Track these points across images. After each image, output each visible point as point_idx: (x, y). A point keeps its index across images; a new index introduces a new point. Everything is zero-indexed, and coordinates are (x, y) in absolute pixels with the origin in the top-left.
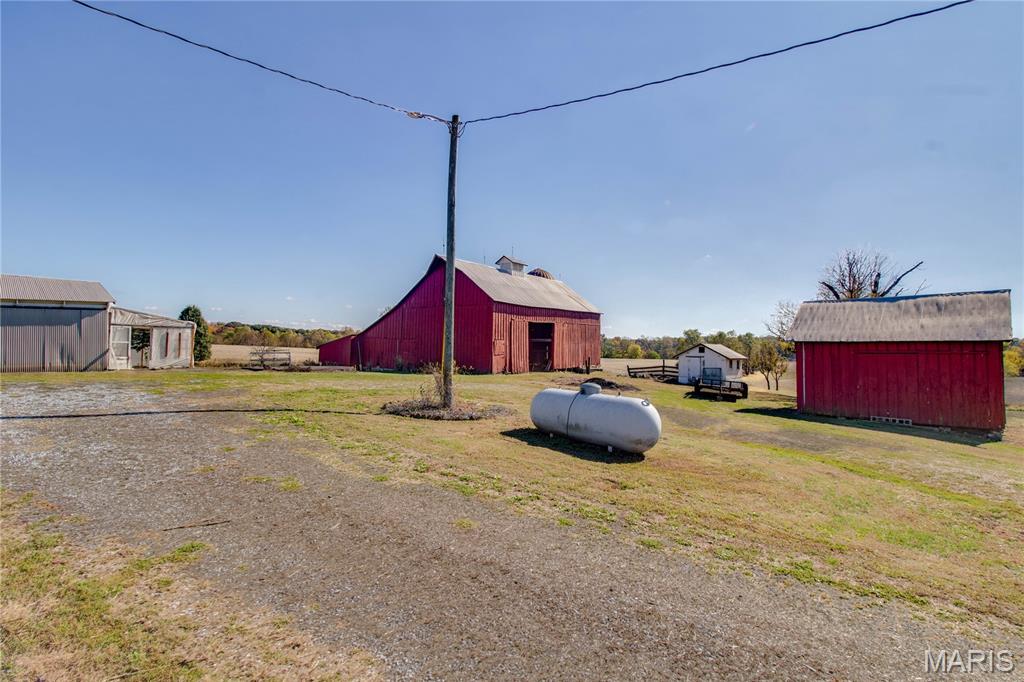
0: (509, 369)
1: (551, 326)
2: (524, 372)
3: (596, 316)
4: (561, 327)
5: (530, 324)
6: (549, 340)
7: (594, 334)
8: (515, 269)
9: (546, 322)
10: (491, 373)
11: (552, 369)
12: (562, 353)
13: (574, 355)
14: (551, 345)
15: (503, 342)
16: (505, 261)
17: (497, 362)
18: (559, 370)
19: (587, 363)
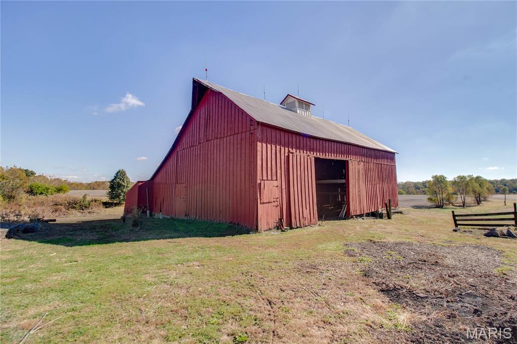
0: (286, 222)
1: (344, 165)
2: (310, 224)
3: (390, 156)
4: (356, 167)
5: (317, 159)
6: (343, 181)
7: (390, 175)
8: (301, 107)
9: (338, 158)
10: (257, 230)
11: (348, 216)
12: (359, 196)
13: (372, 198)
14: (345, 188)
15: (275, 183)
16: (291, 100)
17: (267, 214)
18: (357, 216)
19: (388, 206)
